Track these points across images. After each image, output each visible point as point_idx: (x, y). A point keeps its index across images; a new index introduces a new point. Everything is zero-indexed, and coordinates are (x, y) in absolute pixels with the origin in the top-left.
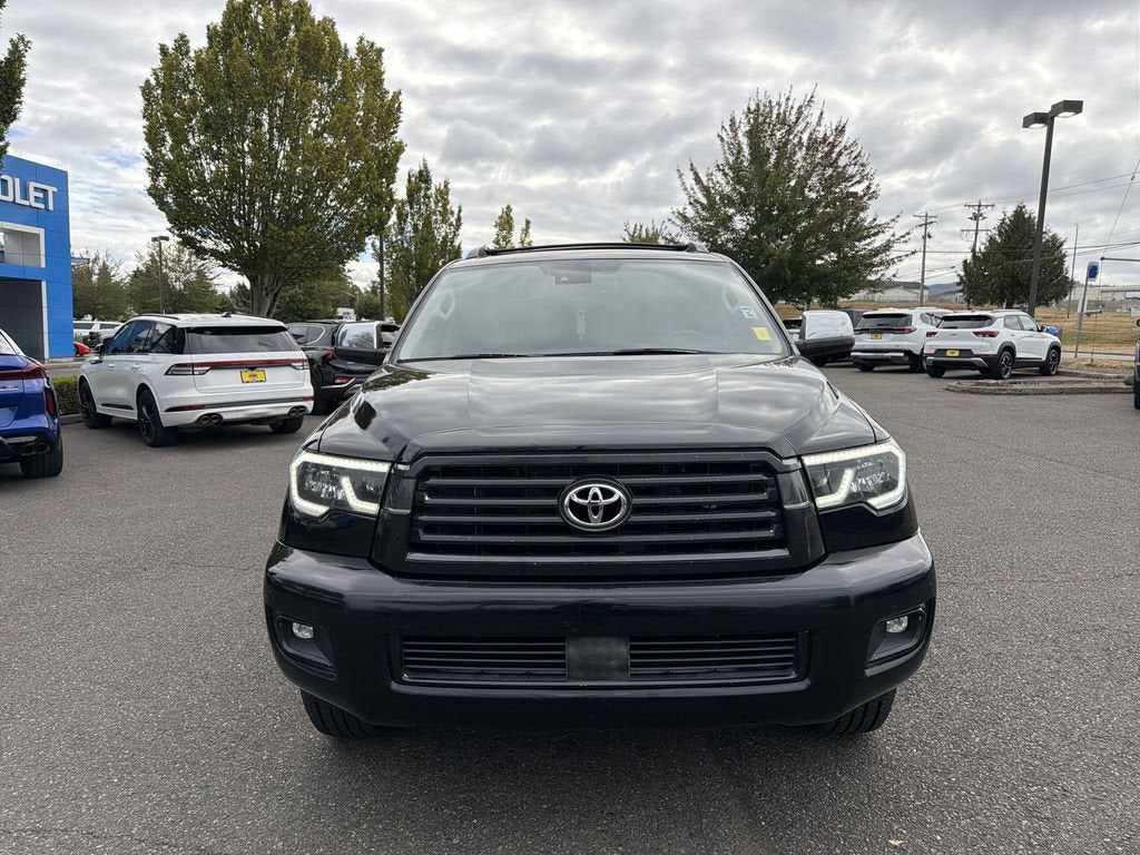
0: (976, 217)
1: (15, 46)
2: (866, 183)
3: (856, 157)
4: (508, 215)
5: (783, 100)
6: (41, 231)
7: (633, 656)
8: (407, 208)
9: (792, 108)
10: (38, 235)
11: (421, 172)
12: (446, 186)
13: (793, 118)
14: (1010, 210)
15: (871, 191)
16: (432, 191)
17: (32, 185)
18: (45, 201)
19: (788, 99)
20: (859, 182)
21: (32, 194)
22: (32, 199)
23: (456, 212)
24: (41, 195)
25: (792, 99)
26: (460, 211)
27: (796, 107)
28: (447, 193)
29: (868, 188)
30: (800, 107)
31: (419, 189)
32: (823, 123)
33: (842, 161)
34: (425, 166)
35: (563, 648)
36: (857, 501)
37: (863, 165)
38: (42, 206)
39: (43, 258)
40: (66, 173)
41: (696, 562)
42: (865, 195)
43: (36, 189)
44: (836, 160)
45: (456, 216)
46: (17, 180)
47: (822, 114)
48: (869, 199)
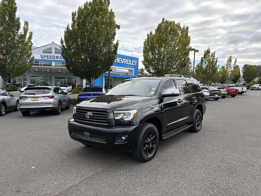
1: (117, 41)
4: (230, 58)
6: (133, 69)
7: (90, 135)
8: (204, 59)
10: (133, 70)
11: (208, 50)
12: (214, 53)
16: (210, 54)
17: (133, 61)
18: (135, 64)
21: (133, 63)
22: (132, 64)
23: (216, 59)
24: (134, 63)
26: (217, 58)
28: (214, 54)
31: (207, 54)
34: (209, 49)
35: (84, 133)
36: (122, 119)
38: (134, 65)
39: (133, 74)
40: (138, 58)
41: (98, 124)
43: (133, 62)
45: (216, 60)
46: (130, 60)
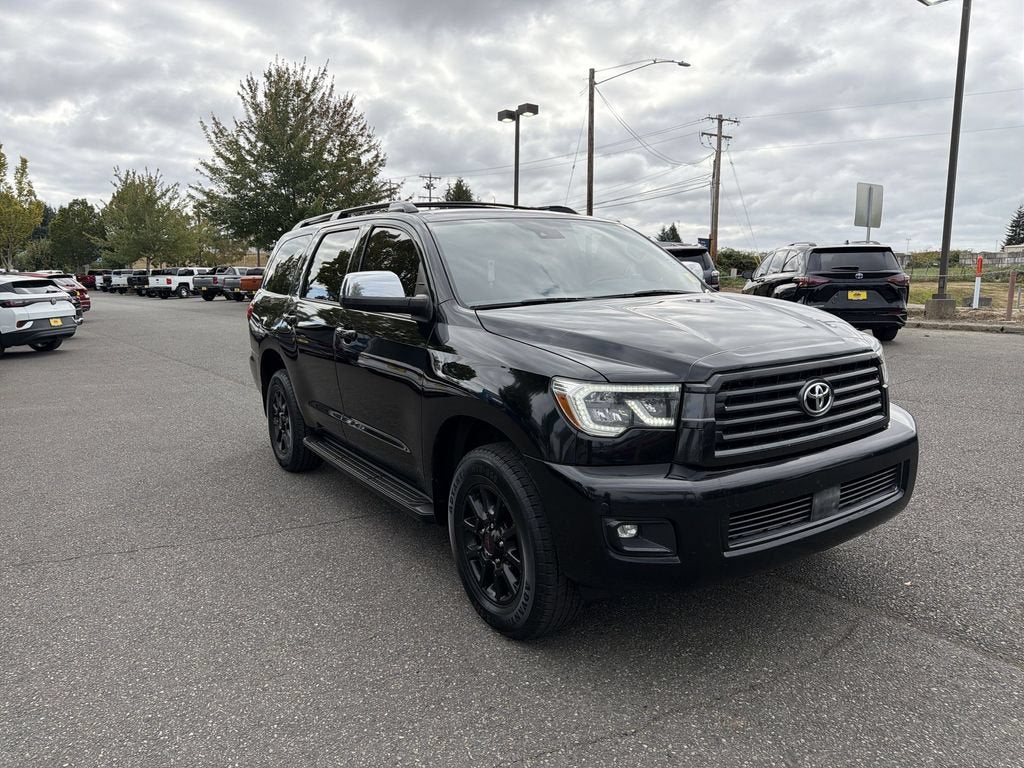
0: (429, 187)
2: (373, 153)
3: (362, 129)
5: (298, 69)
9: (308, 77)
13: (309, 87)
14: (453, 183)
15: (379, 159)
19: (303, 69)
20: (368, 151)
25: (307, 70)
27: (311, 79)
29: (377, 156)
30: (316, 78)
32: (333, 95)
33: (353, 130)
37: (369, 136)
42: (375, 162)
44: (347, 129)
47: (332, 86)
48: (380, 165)
